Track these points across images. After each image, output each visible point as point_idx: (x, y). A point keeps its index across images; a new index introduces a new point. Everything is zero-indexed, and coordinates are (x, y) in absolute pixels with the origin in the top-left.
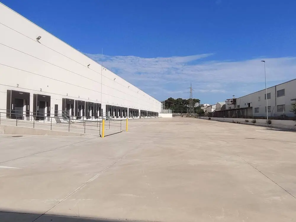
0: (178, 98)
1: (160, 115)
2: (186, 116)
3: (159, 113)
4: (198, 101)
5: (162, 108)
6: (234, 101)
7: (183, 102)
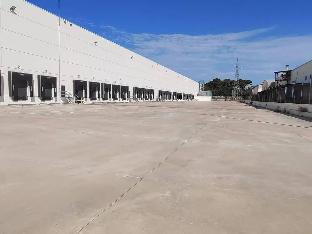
0: (226, 79)
1: (195, 98)
2: (229, 100)
3: (195, 95)
4: (249, 82)
5: (201, 90)
6: (288, 75)
7: (231, 84)
